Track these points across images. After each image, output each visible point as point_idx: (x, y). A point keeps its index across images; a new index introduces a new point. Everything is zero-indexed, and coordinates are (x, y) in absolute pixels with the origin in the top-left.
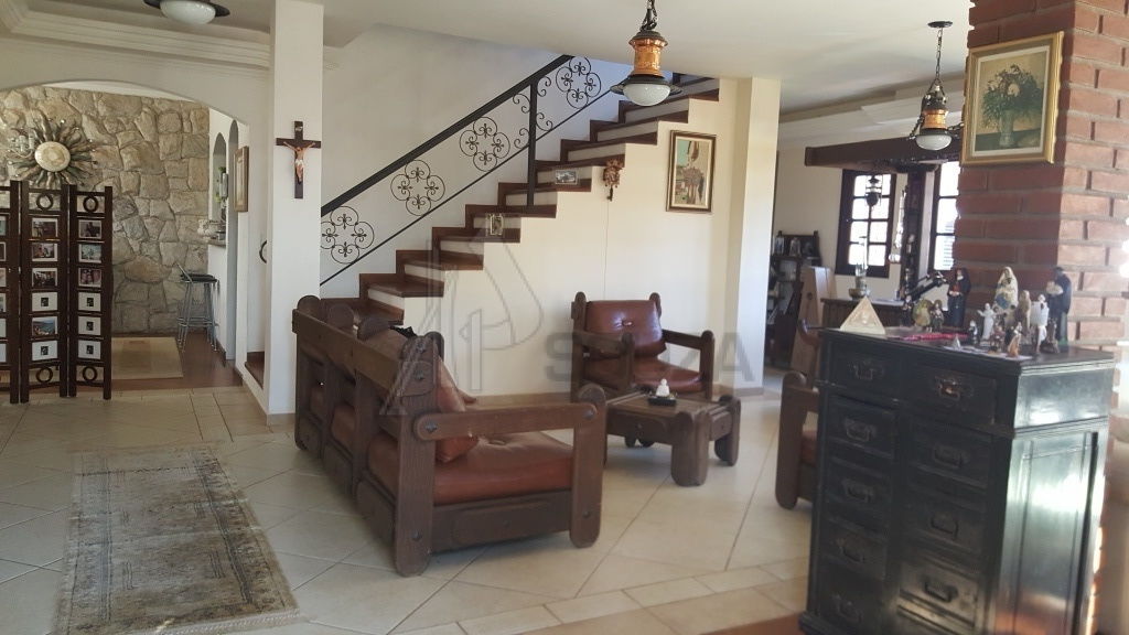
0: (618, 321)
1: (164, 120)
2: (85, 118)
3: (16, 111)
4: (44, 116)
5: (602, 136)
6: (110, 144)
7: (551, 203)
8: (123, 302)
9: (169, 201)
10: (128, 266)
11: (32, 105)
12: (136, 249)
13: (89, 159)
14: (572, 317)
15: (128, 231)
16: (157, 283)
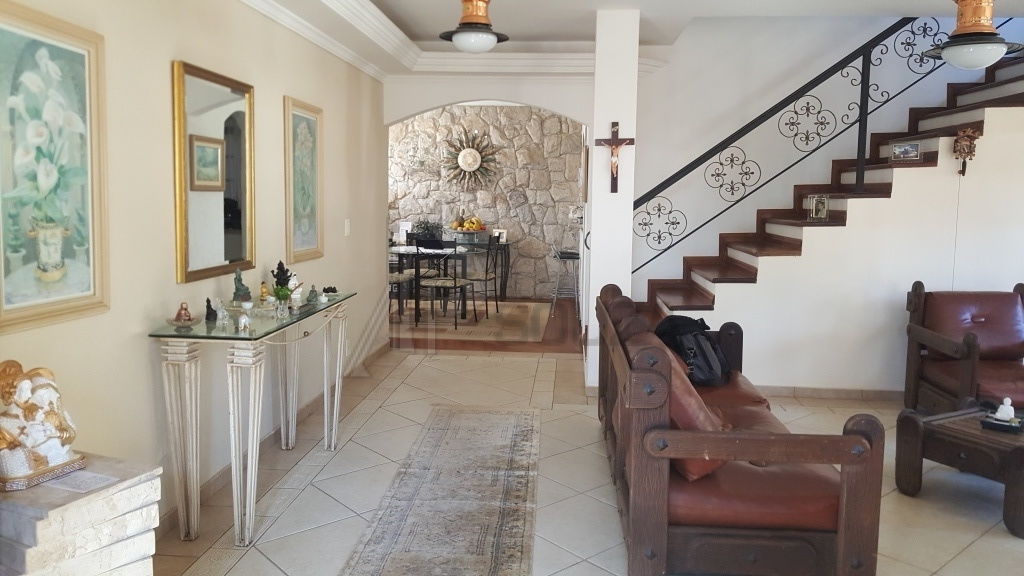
0: (968, 316)
1: (547, 124)
2: (491, 128)
3: (446, 127)
4: (464, 129)
5: (962, 100)
6: (509, 147)
7: (888, 181)
8: (518, 273)
9: (551, 191)
10: (520, 245)
11: (457, 121)
12: (526, 230)
13: (494, 160)
14: (908, 309)
15: (521, 216)
16: (540, 258)
